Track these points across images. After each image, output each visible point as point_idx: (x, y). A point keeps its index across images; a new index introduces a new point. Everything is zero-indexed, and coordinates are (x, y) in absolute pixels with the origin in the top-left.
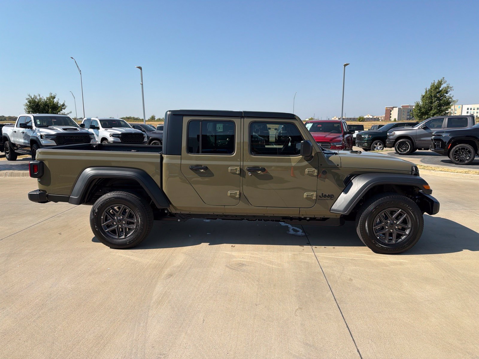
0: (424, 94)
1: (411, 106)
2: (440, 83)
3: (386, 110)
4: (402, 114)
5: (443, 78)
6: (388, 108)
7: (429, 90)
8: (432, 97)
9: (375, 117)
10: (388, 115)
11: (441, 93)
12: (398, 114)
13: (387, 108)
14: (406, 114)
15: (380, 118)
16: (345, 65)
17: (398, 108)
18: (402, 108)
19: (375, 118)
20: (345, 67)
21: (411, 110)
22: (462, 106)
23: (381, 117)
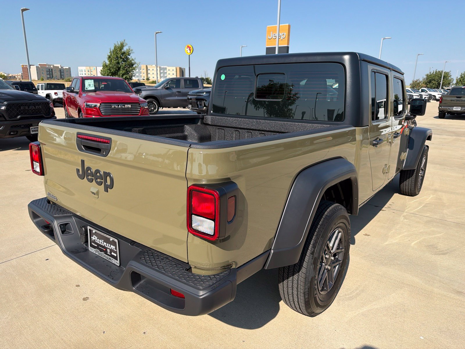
0: (109, 54)
1: (48, 65)
2: (122, 46)
3: (22, 68)
4: (41, 73)
5: (124, 40)
6: (25, 66)
7: (113, 51)
8: (118, 58)
9: (10, 75)
10: (26, 74)
11: (125, 54)
12: (37, 73)
13: (23, 65)
14: (45, 73)
15: (16, 77)
16: (23, 10)
17: (35, 66)
18: (40, 66)
19: (10, 77)
20: (22, 12)
21: (49, 69)
22: (96, 67)
23: (18, 76)
